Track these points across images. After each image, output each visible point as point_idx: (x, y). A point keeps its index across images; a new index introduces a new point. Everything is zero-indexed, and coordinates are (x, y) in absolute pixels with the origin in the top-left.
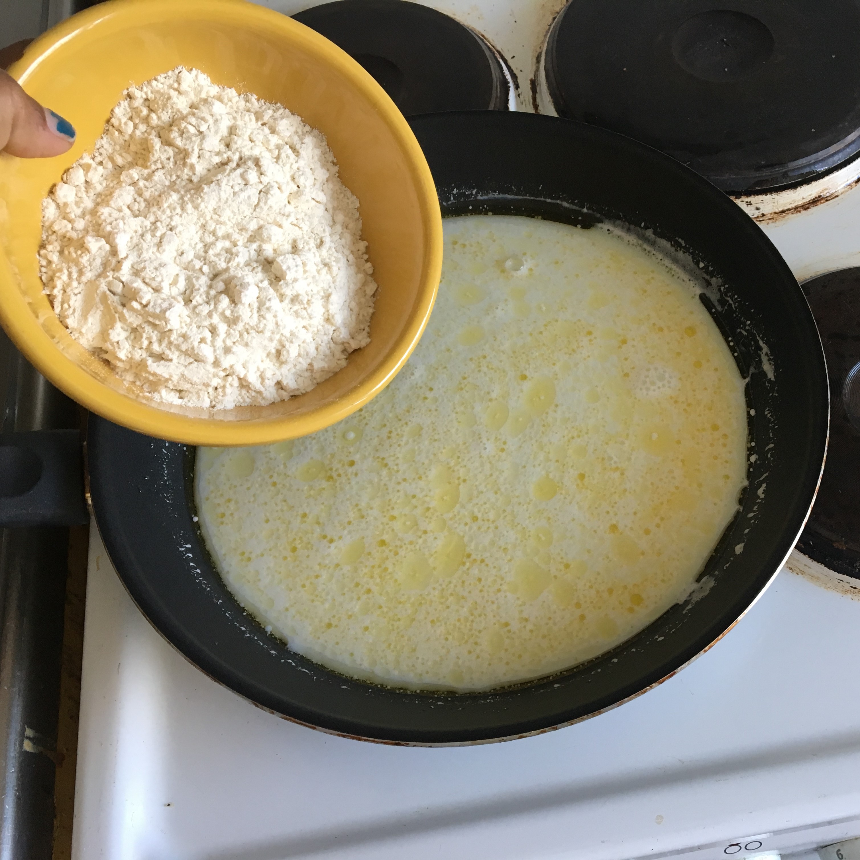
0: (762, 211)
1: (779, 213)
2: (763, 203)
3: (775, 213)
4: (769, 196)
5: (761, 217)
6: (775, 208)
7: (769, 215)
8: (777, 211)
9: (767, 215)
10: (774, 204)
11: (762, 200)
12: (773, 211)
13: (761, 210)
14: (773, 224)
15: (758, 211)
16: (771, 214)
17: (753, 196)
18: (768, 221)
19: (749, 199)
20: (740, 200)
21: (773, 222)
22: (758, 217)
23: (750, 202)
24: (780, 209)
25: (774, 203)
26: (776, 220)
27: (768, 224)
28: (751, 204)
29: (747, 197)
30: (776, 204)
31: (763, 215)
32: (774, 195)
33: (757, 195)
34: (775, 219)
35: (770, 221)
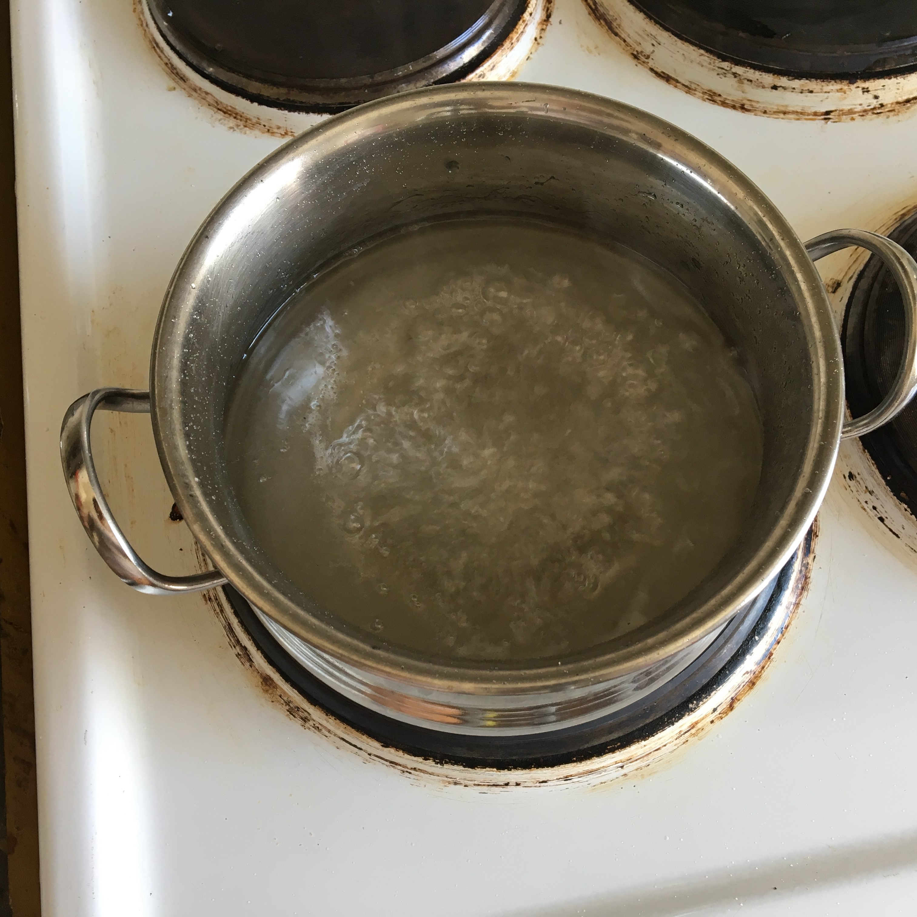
0: (880, 101)
1: (903, 102)
2: (884, 89)
3: (898, 103)
4: (893, 80)
5: (879, 108)
6: (898, 96)
7: (889, 106)
8: (900, 100)
9: (887, 105)
10: (898, 91)
11: (884, 86)
12: (896, 101)
13: (880, 99)
14: (896, 118)
15: (876, 100)
16: (892, 104)
17: (872, 81)
18: (888, 113)
19: (867, 84)
20: (855, 85)
21: (895, 115)
22: (874, 108)
23: (868, 88)
24: (905, 98)
25: (898, 89)
26: (899, 112)
27: (888, 117)
28: (868, 91)
29: (865, 81)
30: (901, 90)
31: (882, 105)
32: (900, 79)
33: (878, 79)
34: (896, 111)
35: (892, 113)
